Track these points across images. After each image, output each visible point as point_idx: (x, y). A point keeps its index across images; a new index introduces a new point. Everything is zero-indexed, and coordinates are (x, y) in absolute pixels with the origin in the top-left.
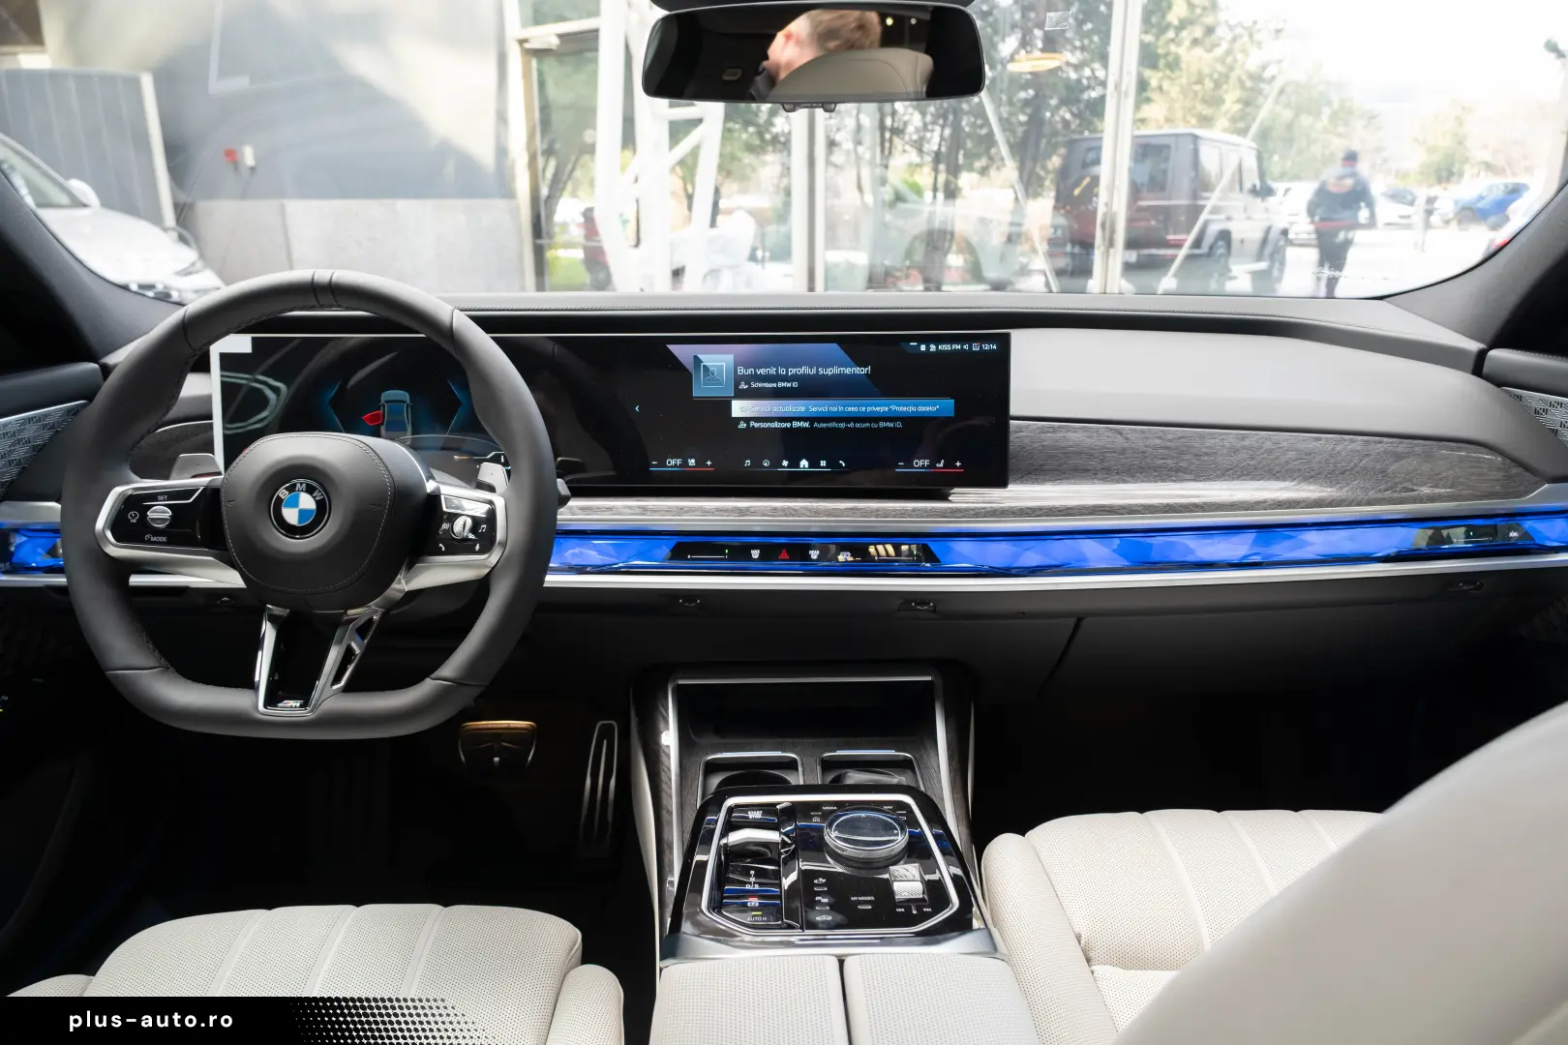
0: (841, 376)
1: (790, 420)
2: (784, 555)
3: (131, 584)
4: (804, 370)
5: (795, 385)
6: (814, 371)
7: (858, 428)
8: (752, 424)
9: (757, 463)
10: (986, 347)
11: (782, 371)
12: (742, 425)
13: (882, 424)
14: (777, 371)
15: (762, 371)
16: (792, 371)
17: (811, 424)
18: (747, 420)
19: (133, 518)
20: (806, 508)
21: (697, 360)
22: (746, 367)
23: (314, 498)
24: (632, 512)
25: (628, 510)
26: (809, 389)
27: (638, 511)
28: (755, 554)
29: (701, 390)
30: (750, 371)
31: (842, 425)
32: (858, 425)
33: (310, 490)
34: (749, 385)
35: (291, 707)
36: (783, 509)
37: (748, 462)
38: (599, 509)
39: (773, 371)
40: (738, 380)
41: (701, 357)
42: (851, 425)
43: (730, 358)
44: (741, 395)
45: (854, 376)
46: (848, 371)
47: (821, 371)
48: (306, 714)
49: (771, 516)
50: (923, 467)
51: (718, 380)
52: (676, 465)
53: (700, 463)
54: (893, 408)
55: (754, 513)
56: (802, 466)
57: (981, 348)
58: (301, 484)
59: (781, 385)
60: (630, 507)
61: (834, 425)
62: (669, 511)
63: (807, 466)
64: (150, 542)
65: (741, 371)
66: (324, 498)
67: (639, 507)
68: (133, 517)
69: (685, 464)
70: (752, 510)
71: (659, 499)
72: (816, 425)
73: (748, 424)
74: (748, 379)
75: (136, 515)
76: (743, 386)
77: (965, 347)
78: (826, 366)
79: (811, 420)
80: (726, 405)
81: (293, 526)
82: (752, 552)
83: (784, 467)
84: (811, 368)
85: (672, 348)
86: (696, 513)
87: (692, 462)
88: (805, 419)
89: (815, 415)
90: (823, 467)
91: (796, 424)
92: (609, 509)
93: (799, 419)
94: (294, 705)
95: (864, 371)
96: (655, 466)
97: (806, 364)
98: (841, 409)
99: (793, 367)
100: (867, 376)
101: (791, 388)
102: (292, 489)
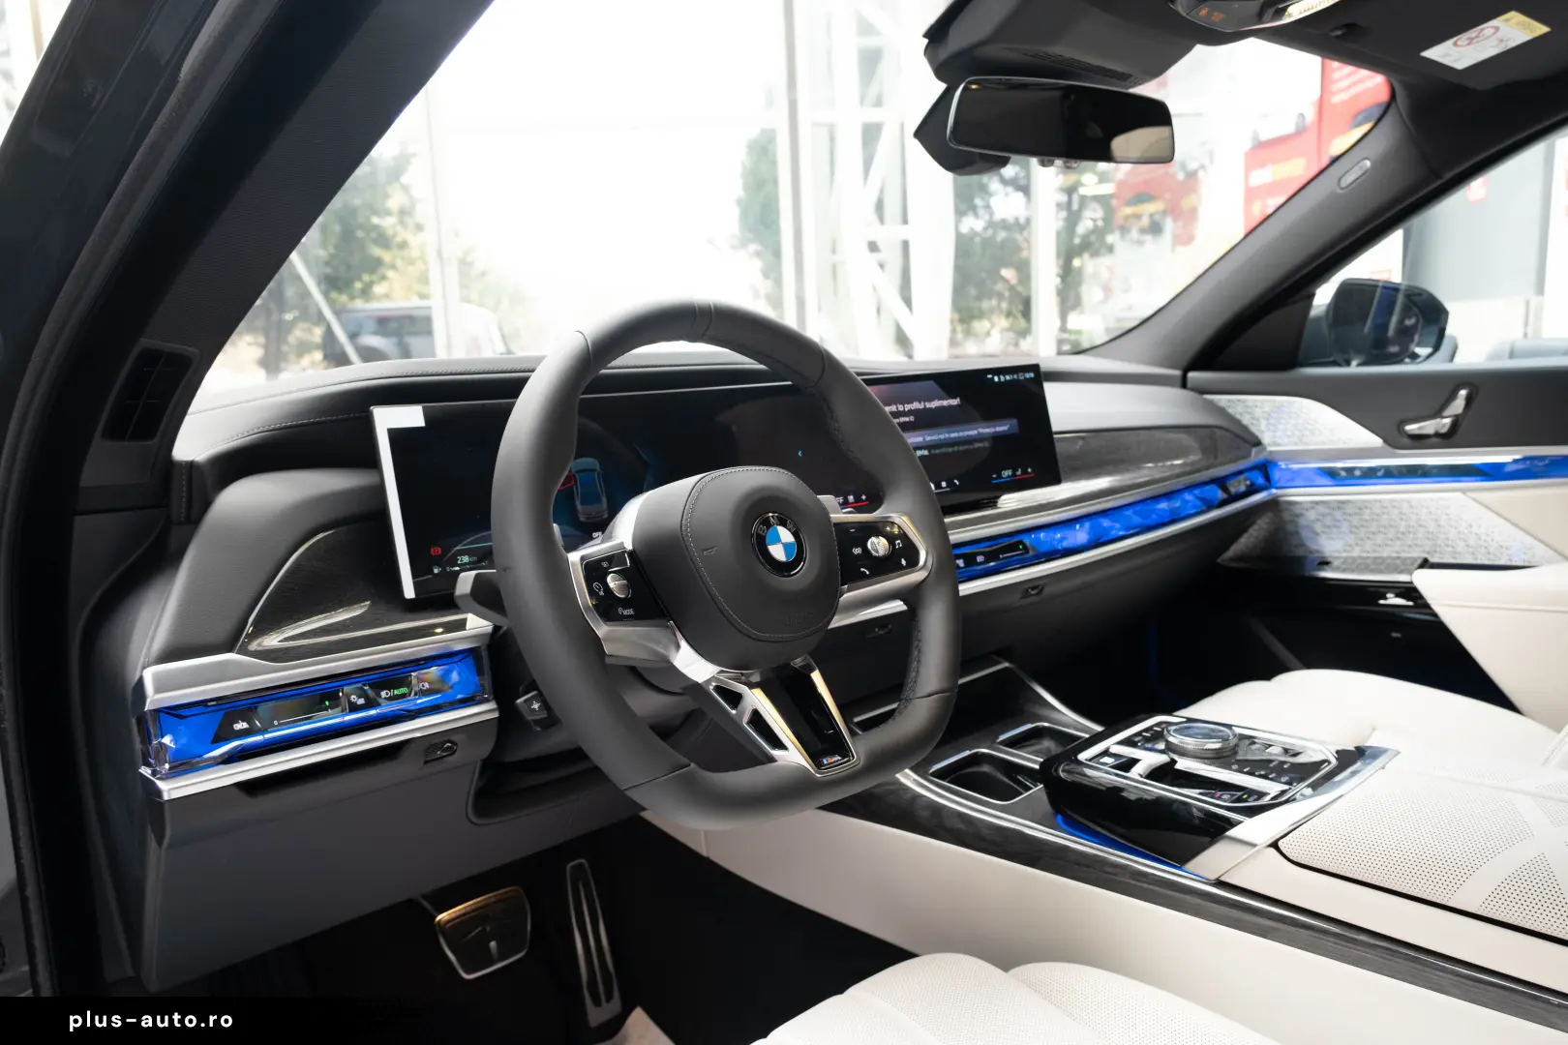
0: (942, 408)
4: (916, 405)
5: (912, 418)
6: (922, 406)
7: (961, 451)
10: (1028, 376)
11: (901, 408)
13: (977, 445)
16: (908, 407)
17: (929, 451)
23: (789, 530)
31: (950, 450)
32: (961, 448)
33: (783, 524)
42: (956, 449)
45: (950, 407)
46: (945, 403)
47: (928, 405)
48: (851, 765)
50: (1008, 476)
54: (981, 430)
57: (1025, 376)
59: (902, 419)
61: (944, 450)
72: (933, 452)
77: (1015, 376)
78: (930, 400)
79: (929, 448)
84: (920, 402)
89: (932, 443)
90: (944, 488)
91: (919, 453)
93: (921, 448)
95: (955, 402)
97: (916, 400)
98: (947, 436)
99: (908, 403)
100: (958, 405)
101: (910, 422)
102: (767, 524)
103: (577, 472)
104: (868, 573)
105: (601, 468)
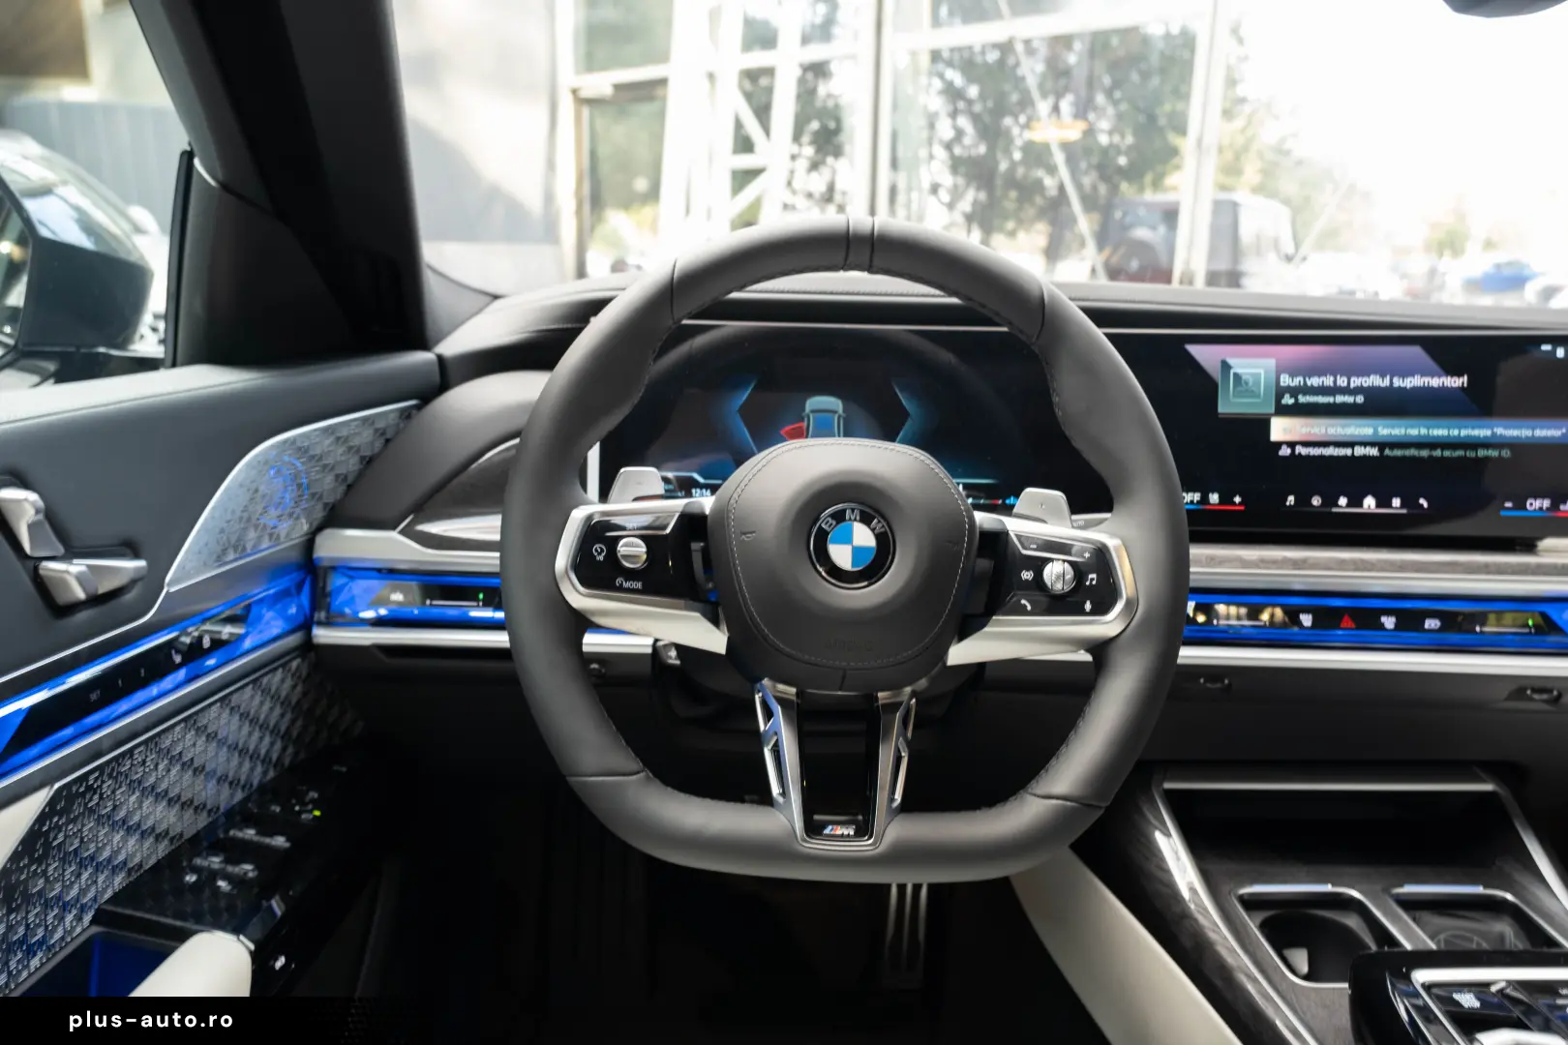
0: (1426, 389)
1: (1351, 445)
2: (1347, 622)
3: (585, 649)
4: (1375, 381)
5: (1360, 399)
6: (1386, 382)
7: (1448, 459)
8: (1299, 449)
9: (1303, 500)
11: (1342, 382)
12: (1285, 451)
13: (1482, 453)
14: (1335, 382)
15: (1315, 381)
16: (1356, 382)
17: (1381, 450)
18: (1292, 445)
19: (599, 554)
21: (1226, 367)
22: (1293, 375)
23: (873, 530)
26: (1379, 405)
28: (1307, 619)
29: (1229, 405)
30: (1298, 381)
31: (1425, 453)
32: (1447, 453)
33: (866, 520)
34: (1296, 399)
35: (843, 835)
37: (1291, 500)
39: (1328, 381)
40: (1280, 392)
41: (1231, 361)
42: (1438, 453)
43: (1271, 363)
44: (1282, 411)
45: (1443, 389)
46: (1435, 382)
47: (1398, 382)
48: (865, 846)
51: (1253, 391)
52: (1192, 502)
53: (1226, 499)
54: (1498, 431)
56: (1366, 506)
58: (853, 510)
59: (1340, 399)
61: (1412, 452)
63: (1373, 506)
64: (621, 589)
65: (1286, 380)
66: (886, 532)
68: (599, 552)
69: (1204, 500)
72: (1387, 452)
73: (1293, 451)
74: (1294, 392)
75: (602, 550)
76: (1288, 400)
78: (1403, 375)
79: (1382, 446)
80: (1264, 424)
81: (847, 572)
82: (1303, 617)
83: (1341, 506)
84: (1383, 376)
85: (1194, 349)
87: (1214, 498)
88: (1372, 444)
89: (1388, 440)
90: (1396, 508)
91: (1359, 451)
93: (1365, 444)
94: (846, 833)
95: (1456, 382)
97: (1375, 373)
98: (1424, 431)
99: (1358, 376)
100: (1462, 388)
101: (1355, 404)
102: (839, 517)
103: (813, 411)
104: (1029, 608)
105: (844, 411)
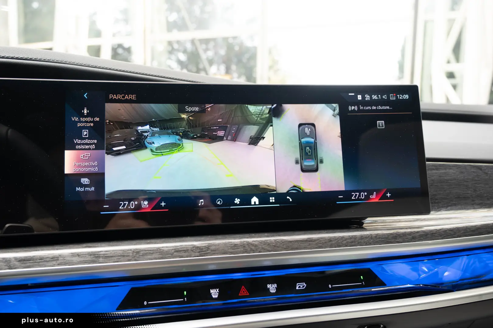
10: (401, 97)
20: (265, 243)
24: (82, 259)
25: (76, 259)
27: (89, 258)
28: (215, 293)
36: (243, 245)
38: (42, 260)
49: (232, 253)
55: (214, 252)
56: (253, 203)
57: (397, 97)
60: (78, 255)
62: (123, 255)
63: (257, 203)
67: (90, 254)
70: (213, 248)
71: (111, 243)
77: (384, 97)
82: (212, 291)
83: (236, 205)
86: (154, 256)
90: (272, 203)
92: (54, 259)
96: (106, 210)
